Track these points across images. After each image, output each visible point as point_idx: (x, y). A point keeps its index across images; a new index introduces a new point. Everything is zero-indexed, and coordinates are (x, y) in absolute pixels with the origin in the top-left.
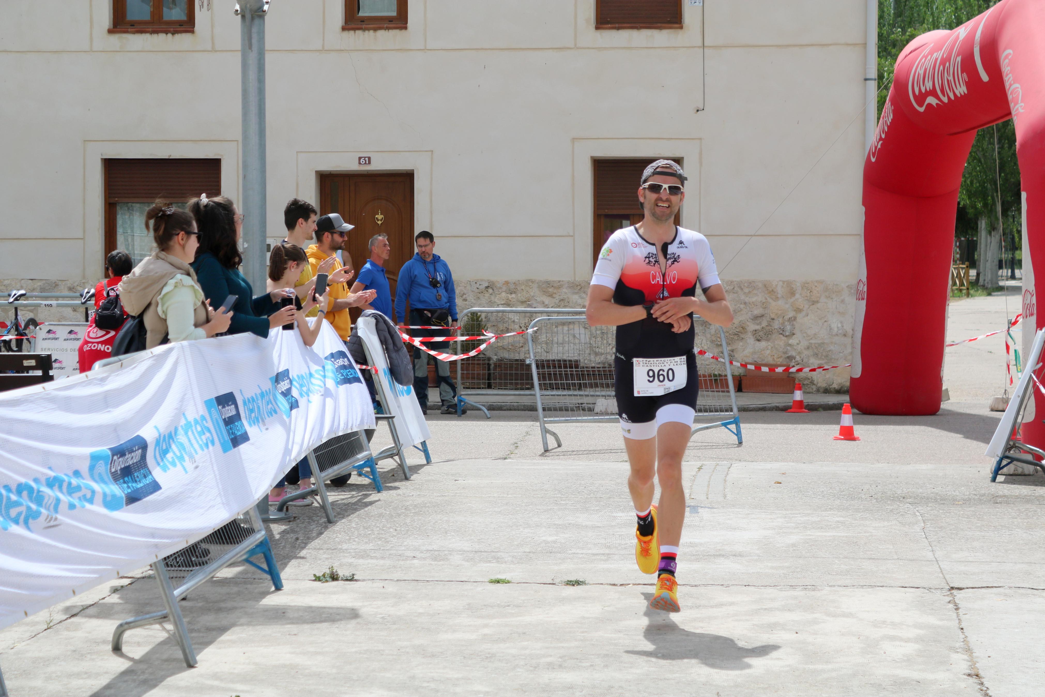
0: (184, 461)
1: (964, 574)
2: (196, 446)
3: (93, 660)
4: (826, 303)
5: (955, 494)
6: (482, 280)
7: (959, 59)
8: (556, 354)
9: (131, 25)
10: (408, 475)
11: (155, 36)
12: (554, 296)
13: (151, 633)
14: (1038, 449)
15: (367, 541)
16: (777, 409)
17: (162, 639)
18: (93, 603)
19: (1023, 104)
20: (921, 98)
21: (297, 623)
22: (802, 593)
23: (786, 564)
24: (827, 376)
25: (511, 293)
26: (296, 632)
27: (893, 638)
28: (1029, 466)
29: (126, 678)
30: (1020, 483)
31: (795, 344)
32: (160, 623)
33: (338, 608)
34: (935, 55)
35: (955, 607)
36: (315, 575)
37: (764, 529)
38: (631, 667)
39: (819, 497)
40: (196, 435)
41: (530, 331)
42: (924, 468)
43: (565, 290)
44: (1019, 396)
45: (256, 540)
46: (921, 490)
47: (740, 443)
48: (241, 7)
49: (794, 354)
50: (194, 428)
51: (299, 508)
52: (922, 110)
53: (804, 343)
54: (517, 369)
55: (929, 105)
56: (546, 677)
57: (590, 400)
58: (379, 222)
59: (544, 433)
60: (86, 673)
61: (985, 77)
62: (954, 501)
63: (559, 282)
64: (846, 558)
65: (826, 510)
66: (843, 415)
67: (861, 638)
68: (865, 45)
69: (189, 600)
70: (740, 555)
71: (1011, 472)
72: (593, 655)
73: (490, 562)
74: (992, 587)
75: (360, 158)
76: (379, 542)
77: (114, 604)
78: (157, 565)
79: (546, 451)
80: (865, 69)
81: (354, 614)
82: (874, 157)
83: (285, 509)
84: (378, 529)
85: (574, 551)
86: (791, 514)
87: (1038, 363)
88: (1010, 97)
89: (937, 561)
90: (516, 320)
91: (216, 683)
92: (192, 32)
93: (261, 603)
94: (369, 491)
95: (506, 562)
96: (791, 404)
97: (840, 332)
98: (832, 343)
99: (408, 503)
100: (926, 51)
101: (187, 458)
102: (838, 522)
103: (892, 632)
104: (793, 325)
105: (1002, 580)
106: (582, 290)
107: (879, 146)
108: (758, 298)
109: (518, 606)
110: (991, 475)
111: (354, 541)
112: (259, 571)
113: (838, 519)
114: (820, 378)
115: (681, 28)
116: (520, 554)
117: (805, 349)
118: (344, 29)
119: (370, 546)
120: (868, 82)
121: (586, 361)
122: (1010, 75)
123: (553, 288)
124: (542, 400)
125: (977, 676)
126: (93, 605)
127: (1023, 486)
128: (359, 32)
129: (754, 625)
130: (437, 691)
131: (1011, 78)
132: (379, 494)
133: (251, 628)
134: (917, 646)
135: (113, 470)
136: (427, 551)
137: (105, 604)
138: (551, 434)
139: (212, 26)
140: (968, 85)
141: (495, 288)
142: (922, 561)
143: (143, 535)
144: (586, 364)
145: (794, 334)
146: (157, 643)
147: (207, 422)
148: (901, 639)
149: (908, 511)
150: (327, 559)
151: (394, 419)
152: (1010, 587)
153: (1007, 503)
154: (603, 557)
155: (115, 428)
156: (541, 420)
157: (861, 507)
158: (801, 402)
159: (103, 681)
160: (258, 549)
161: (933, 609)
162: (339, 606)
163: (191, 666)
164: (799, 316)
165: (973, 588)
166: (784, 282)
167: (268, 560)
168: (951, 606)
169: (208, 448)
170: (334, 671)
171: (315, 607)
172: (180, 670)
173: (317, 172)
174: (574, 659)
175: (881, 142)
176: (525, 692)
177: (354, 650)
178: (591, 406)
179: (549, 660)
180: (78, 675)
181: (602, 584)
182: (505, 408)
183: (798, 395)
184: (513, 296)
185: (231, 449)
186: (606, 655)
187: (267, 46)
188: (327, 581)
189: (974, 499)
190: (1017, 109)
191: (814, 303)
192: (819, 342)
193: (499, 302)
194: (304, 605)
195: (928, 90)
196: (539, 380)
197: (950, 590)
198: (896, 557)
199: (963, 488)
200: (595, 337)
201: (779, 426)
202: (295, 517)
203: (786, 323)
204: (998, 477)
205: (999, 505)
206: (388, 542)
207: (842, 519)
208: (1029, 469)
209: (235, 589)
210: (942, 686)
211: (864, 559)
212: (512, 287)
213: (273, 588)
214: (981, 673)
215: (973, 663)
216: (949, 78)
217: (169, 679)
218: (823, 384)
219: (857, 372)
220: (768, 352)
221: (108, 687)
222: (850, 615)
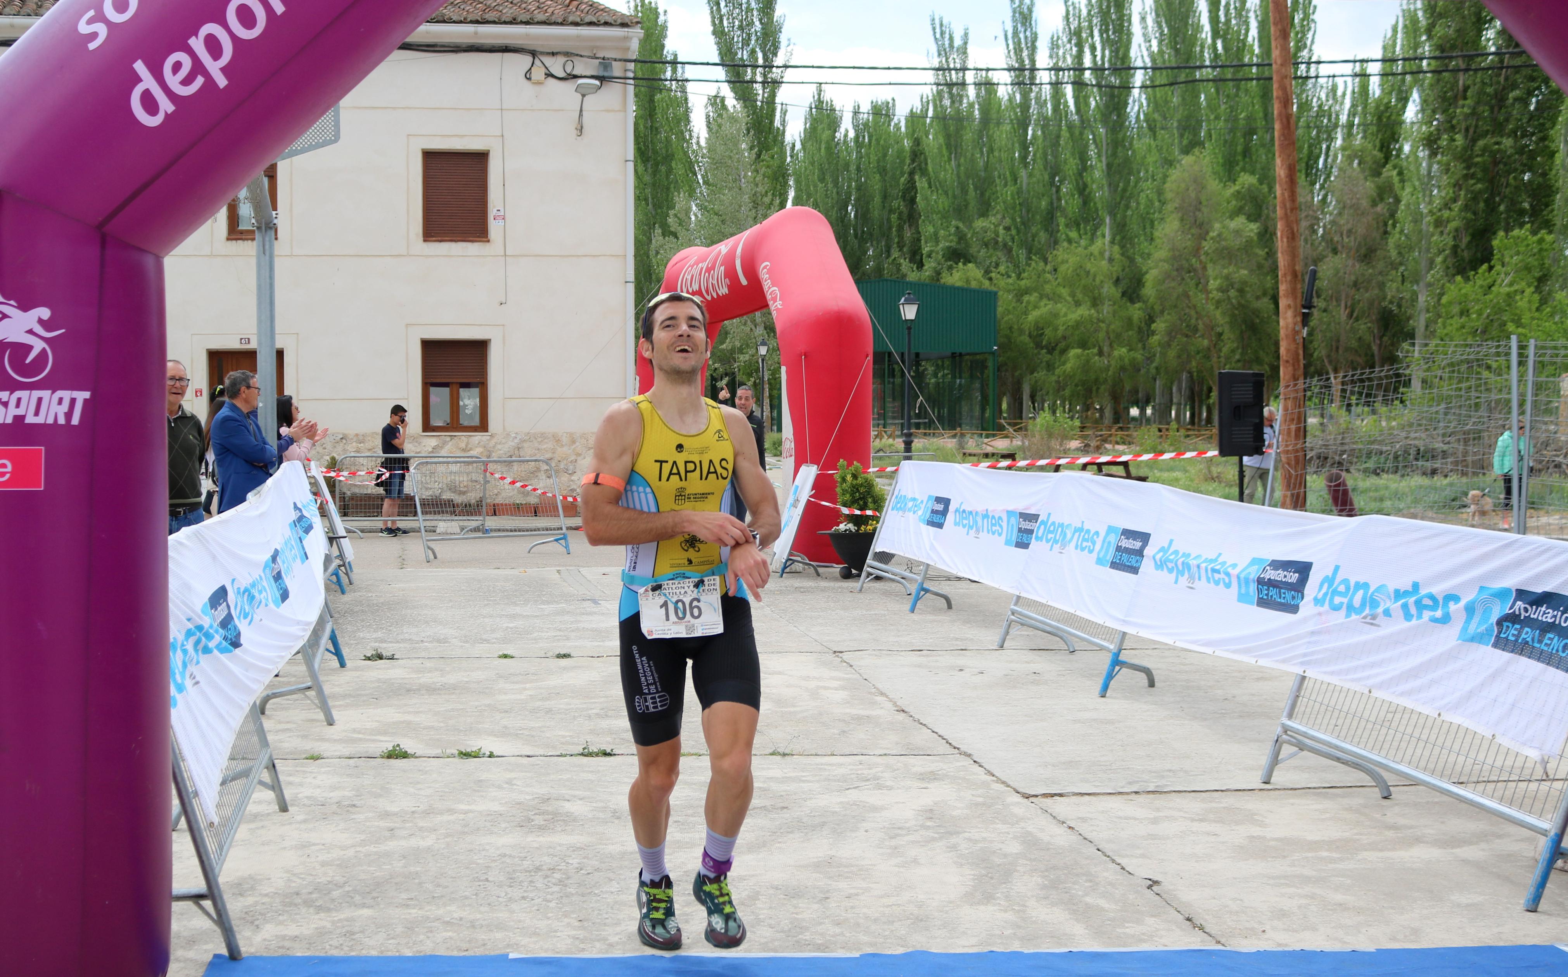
1: (832, 641)
7: (723, 268)
19: (779, 303)
27: (826, 688)
30: (800, 578)
32: (303, 694)
34: (700, 264)
35: (848, 664)
36: (365, 654)
45: (330, 629)
59: (426, 548)
61: (744, 282)
68: (626, 257)
71: (793, 570)
73: (482, 642)
74: (862, 650)
75: (240, 339)
79: (428, 561)
80: (625, 275)
88: (769, 297)
89: (806, 633)
91: (360, 736)
95: (496, 642)
99: (374, 602)
100: (692, 262)
103: (821, 684)
104: (574, 465)
105: (862, 645)
106: (415, 439)
108: (549, 445)
109: (535, 674)
110: (780, 573)
111: (364, 630)
115: (488, 241)
118: (228, 239)
119: (379, 634)
120: (628, 284)
122: (769, 281)
124: (424, 523)
125: (904, 710)
128: (240, 242)
130: (532, 735)
131: (770, 285)
132: (345, 596)
134: (845, 692)
136: (427, 635)
138: (430, 549)
140: (729, 287)
141: (348, 439)
145: (575, 472)
148: (830, 688)
150: (355, 644)
152: (873, 650)
154: (563, 638)
155: (268, 541)
156: (423, 539)
161: (833, 666)
165: (847, 651)
166: (568, 433)
167: (335, 644)
168: (844, 663)
170: (442, 724)
173: (208, 350)
177: (442, 708)
181: (582, 657)
184: (362, 444)
188: (375, 660)
190: (776, 306)
193: (351, 449)
195: (695, 290)
196: (422, 508)
197: (835, 653)
198: (775, 632)
203: (570, 464)
204: (784, 573)
205: (807, 594)
206: (390, 630)
210: (887, 719)
212: (361, 438)
214: (906, 709)
215: (894, 702)
216: (713, 282)
222: (780, 673)
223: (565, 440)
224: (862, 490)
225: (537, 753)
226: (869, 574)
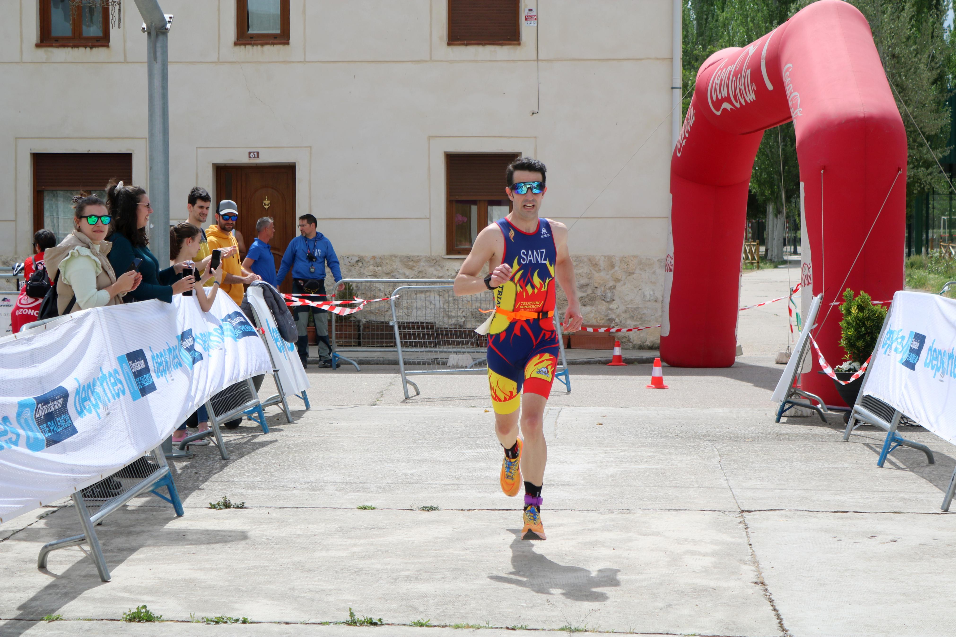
0: (99, 408)
1: (753, 499)
2: (110, 395)
3: (22, 576)
4: (641, 274)
5: (746, 432)
6: (353, 255)
7: (749, 71)
8: (416, 317)
9: (56, 41)
10: (290, 419)
11: (76, 50)
12: (414, 268)
13: (71, 553)
14: (814, 395)
15: (255, 474)
16: (600, 363)
17: (81, 558)
18: (22, 528)
19: (801, 109)
20: (718, 104)
21: (196, 544)
22: (619, 516)
23: (606, 492)
24: (642, 335)
25: (378, 266)
26: (194, 552)
27: (693, 553)
28: (807, 409)
29: (50, 591)
30: (800, 423)
31: (615, 308)
32: (79, 545)
33: (230, 531)
34: (729, 68)
35: (745, 527)
36: (211, 504)
37: (588, 463)
38: (476, 579)
39: (634, 436)
40: (110, 385)
41: (393, 298)
42: (721, 411)
43: (422, 264)
44: (798, 351)
45: (161, 475)
46: (718, 430)
47: (569, 391)
48: (147, 26)
49: (613, 316)
50: (108, 380)
51: (198, 447)
52: (718, 113)
53: (623, 308)
54: (382, 330)
55: (725, 109)
56: (404, 588)
57: (444, 355)
58: (267, 207)
59: (405, 383)
60: (16, 587)
61: (770, 87)
62: (745, 439)
63: (418, 256)
64: (656, 486)
65: (639, 447)
66: (654, 367)
67: (667, 553)
68: (672, 59)
69: (104, 525)
70: (568, 485)
71: (793, 414)
72: (444, 569)
73: (358, 491)
74: (776, 510)
75: (250, 153)
76: (265, 476)
77: (40, 529)
78: (76, 496)
79: (407, 398)
80: (672, 80)
81: (243, 536)
82: (679, 153)
83: (186, 448)
84: (265, 464)
85: (429, 482)
86: (610, 450)
87: (814, 324)
88: (790, 103)
89: (730, 488)
90: (382, 289)
91: (126, 595)
92: (108, 46)
93: (165, 527)
94: (257, 433)
95: (372, 492)
96: (612, 358)
97: (652, 298)
98: (645, 307)
99: (290, 443)
100: (722, 65)
101: (101, 406)
102: (649, 456)
103: (693, 548)
104: (613, 292)
105: (784, 504)
106: (437, 263)
107: (684, 144)
108: (584, 270)
109: (381, 529)
110: (776, 417)
111: (244, 475)
112: (164, 501)
113: (649, 454)
114: (635, 337)
115: (519, 44)
116: (384, 485)
117: (623, 312)
118: (236, 44)
119: (258, 479)
120: (674, 90)
121: (440, 323)
122: (791, 85)
123: (412, 262)
124: (403, 355)
125: (762, 583)
126: (22, 530)
127: (802, 426)
128: (249, 47)
129: (579, 543)
130: (313, 600)
131: (791, 88)
132: (266, 435)
133: (156, 548)
134: (713, 559)
135: (38, 416)
136: (306, 482)
137: (32, 529)
138: (411, 384)
139: (125, 41)
140: (756, 93)
141: (364, 262)
142: (718, 488)
143: (65, 471)
144: (440, 325)
145: (614, 300)
146: (76, 562)
147: (119, 375)
148: (700, 554)
149: (707, 447)
150: (221, 490)
151: (278, 372)
152: (790, 510)
153: (789, 440)
154: (453, 487)
155: (40, 380)
156: (403, 373)
157: (669, 444)
158: (620, 357)
159: (31, 594)
160: (162, 482)
161: (726, 529)
162: (231, 530)
163: (105, 581)
164: (618, 285)
165: (759, 511)
166: (605, 257)
167: (171, 491)
168: (742, 526)
169: (119, 397)
170: (226, 584)
171: (210, 530)
172: (96, 584)
173: (214, 164)
174: (428, 572)
175: (685, 140)
176: (387, 600)
177: (243, 566)
178: (445, 360)
179: (407, 573)
180: (9, 589)
181: (452, 509)
182: (373, 362)
183: (617, 351)
184: (380, 268)
185: (139, 398)
186: (455, 569)
187: (170, 59)
188: (221, 509)
189: (762, 437)
190: (797, 113)
191: (631, 274)
192: (635, 306)
193: (367, 274)
194: (201, 528)
195: (724, 97)
196: (401, 338)
197: (741, 513)
198: (697, 486)
199: (752, 428)
200: (448, 303)
201: (601, 377)
202: (194, 455)
203: (607, 291)
204: (782, 418)
205: (782, 442)
206: (273, 475)
207: (652, 454)
208: (807, 411)
209: (143, 516)
210: (733, 593)
211: (670, 487)
212: (378, 261)
213: (176, 515)
214: (766, 581)
215: (759, 573)
216: (741, 88)
217: (86, 592)
218: (638, 342)
219: (666, 332)
220: (592, 315)
221: (34, 599)
222: (658, 534)
223: (602, 264)
224: (868, 323)
225: (297, 621)
226: (857, 422)
